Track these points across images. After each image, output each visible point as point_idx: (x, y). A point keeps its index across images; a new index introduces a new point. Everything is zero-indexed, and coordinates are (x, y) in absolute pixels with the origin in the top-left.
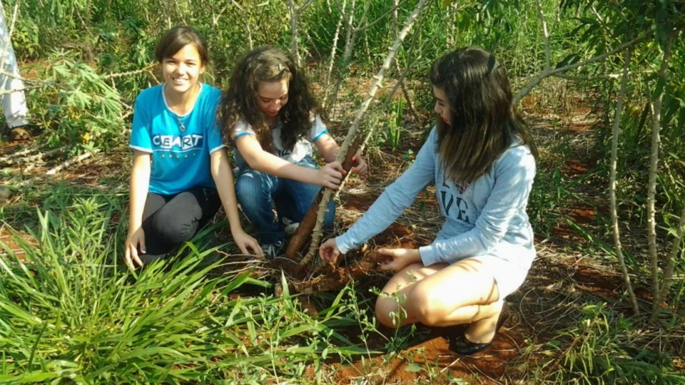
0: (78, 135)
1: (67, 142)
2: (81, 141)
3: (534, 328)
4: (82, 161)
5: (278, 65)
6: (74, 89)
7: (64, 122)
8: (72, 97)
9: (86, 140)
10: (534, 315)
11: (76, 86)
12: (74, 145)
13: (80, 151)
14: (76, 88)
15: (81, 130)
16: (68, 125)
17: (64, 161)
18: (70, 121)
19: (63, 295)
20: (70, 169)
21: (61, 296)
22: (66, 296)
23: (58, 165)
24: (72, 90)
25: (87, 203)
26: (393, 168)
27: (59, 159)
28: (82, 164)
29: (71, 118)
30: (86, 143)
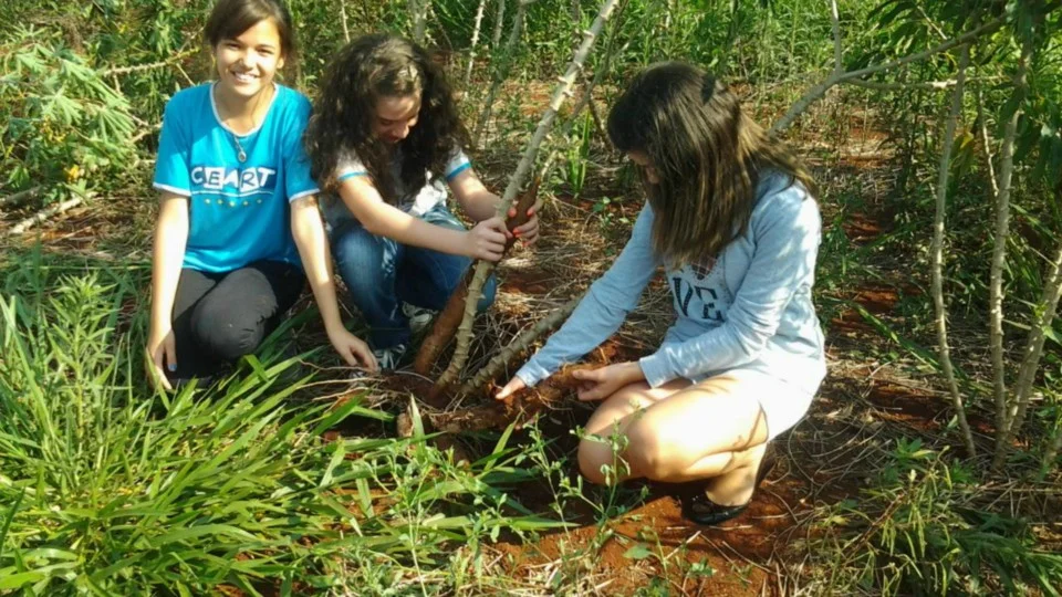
0: (60, 168)
1: (42, 180)
2: (65, 178)
4: (67, 211)
6: (53, 92)
7: (36, 146)
8: (50, 105)
9: (72, 177)
10: (811, 458)
11: (57, 87)
12: (53, 185)
13: (63, 196)
14: (56, 91)
15: (65, 160)
16: (42, 152)
17: (36, 212)
18: (46, 145)
19: (46, 438)
20: (47, 224)
21: (43, 438)
22: (51, 439)
23: (27, 218)
24: (51, 94)
25: (82, 283)
26: (575, 225)
27: (28, 208)
28: (67, 217)
29: (48, 141)
30: (73, 182)
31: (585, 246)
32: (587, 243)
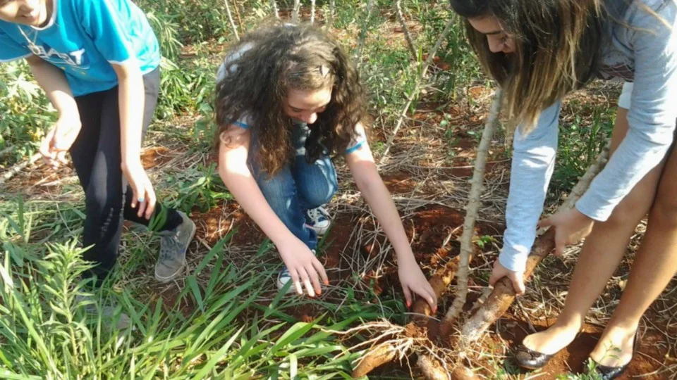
0: (26, 131)
1: (14, 141)
2: (32, 139)
3: (666, 334)
4: (36, 163)
5: (321, 67)
6: (16, 78)
7: (7, 118)
8: (15, 88)
9: (36, 137)
11: (18, 74)
12: (23, 144)
13: (31, 152)
14: (18, 77)
15: (30, 124)
16: (12, 122)
17: (12, 165)
18: (14, 116)
19: (49, 372)
20: (22, 174)
21: (47, 374)
22: (53, 373)
23: (7, 171)
24: (14, 80)
25: (65, 248)
26: (413, 132)
27: (6, 163)
28: (36, 167)
29: (15, 112)
30: (37, 140)
31: (426, 148)
32: (426, 145)
